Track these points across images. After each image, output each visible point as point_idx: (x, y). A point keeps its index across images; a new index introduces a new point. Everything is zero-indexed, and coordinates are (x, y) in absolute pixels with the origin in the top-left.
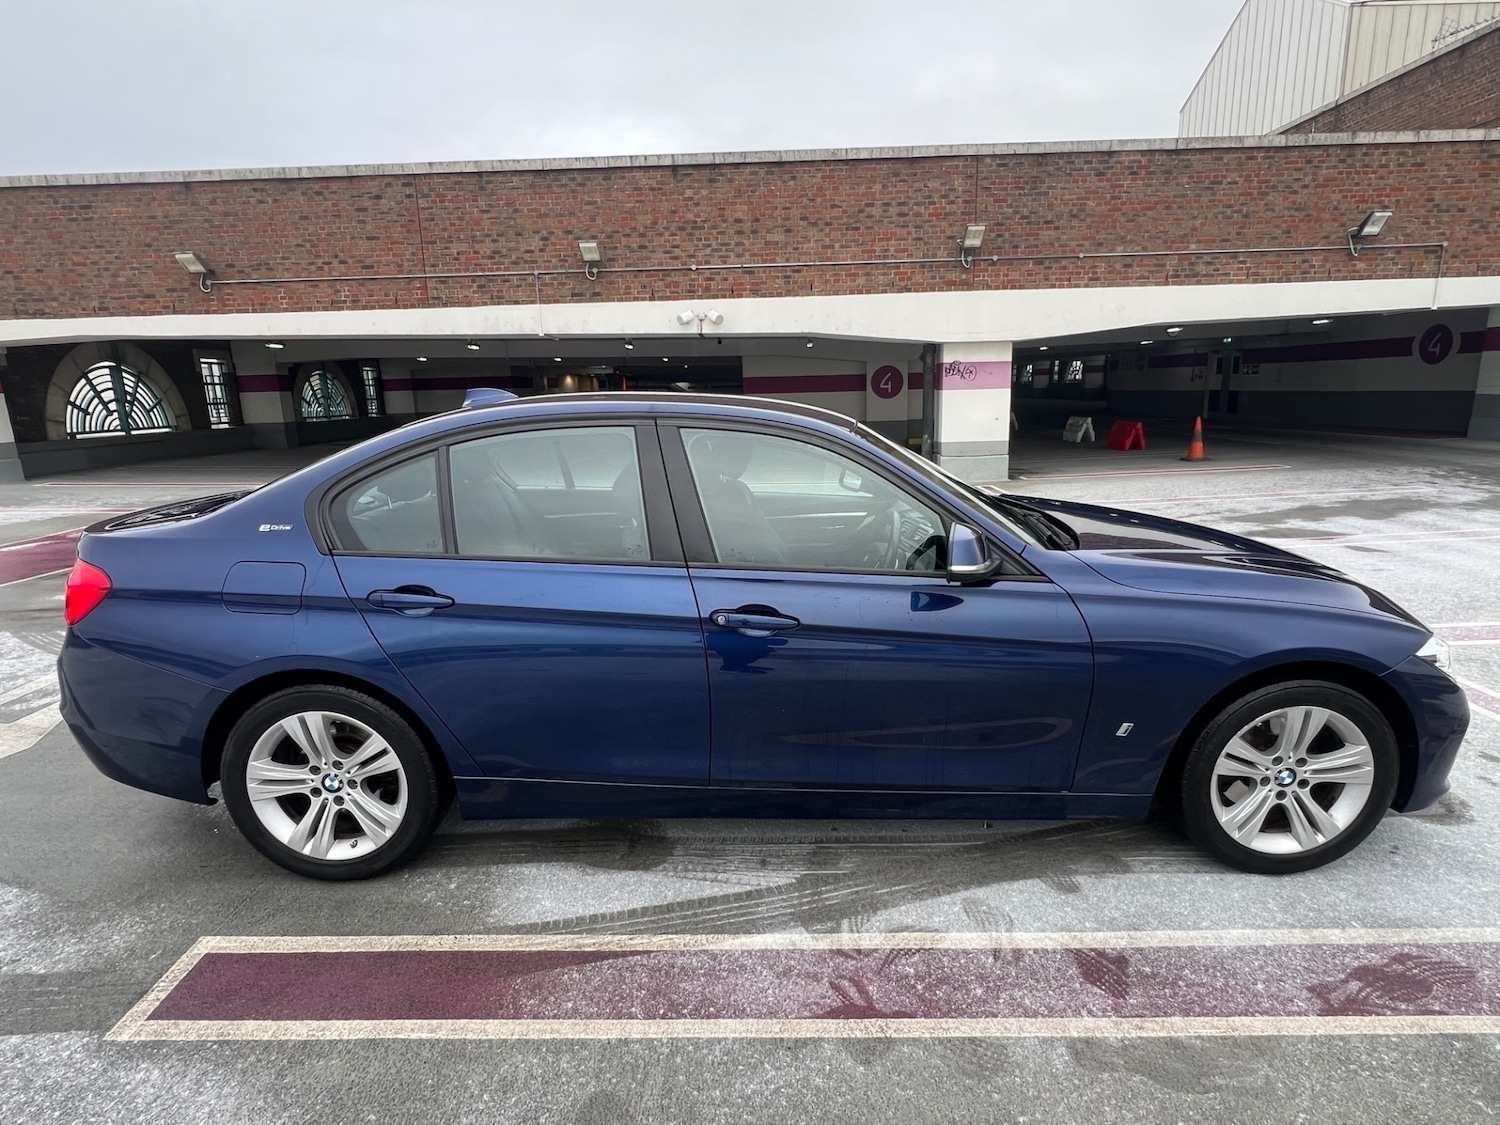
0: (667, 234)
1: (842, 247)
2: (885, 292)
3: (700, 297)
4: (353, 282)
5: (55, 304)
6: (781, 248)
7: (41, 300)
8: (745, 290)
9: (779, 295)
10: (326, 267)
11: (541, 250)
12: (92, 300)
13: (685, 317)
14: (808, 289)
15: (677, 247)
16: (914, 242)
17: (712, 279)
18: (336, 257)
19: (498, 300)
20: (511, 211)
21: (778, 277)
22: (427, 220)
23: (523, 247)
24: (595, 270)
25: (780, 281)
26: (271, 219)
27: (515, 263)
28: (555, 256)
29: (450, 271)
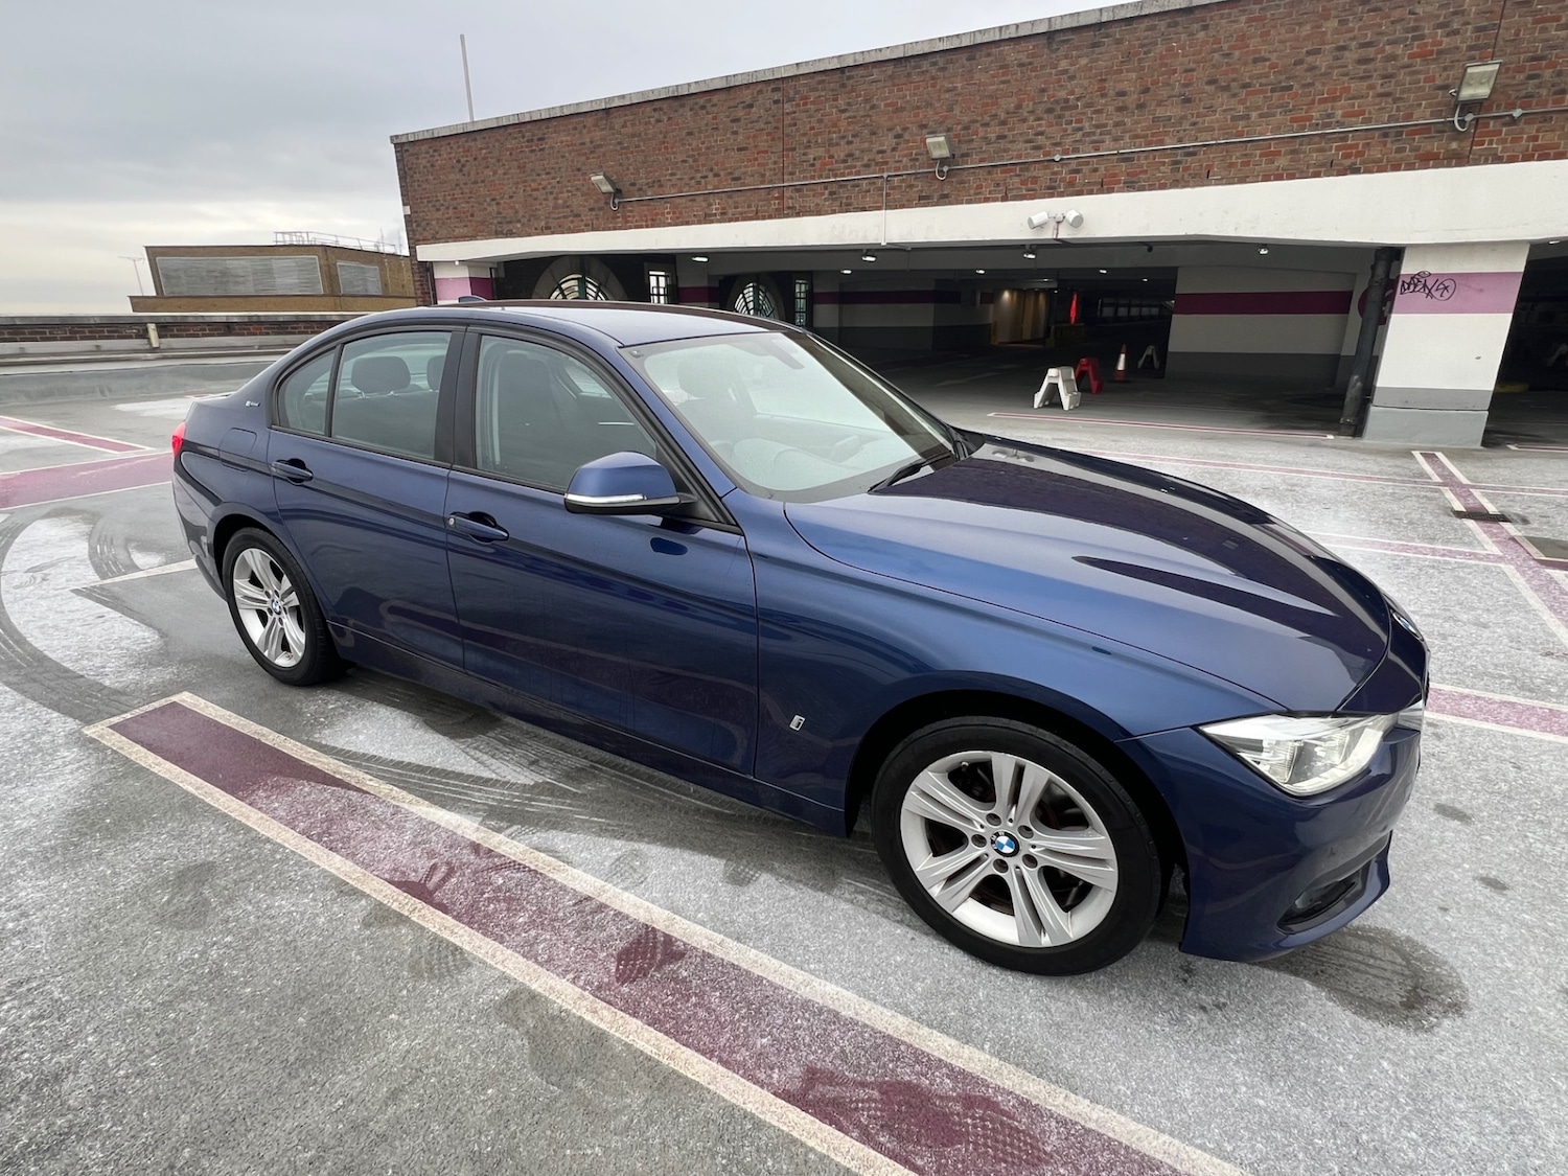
0: (1032, 118)
1: (1261, 116)
2: (1317, 175)
3: (1061, 195)
4: (723, 195)
5: (519, 225)
6: (1173, 125)
7: (511, 222)
8: (1118, 182)
9: (1163, 187)
10: (703, 181)
11: (894, 149)
12: (542, 220)
13: (1036, 220)
14: (1203, 178)
15: (1041, 133)
16: (1378, 100)
17: (1077, 171)
18: (712, 170)
19: (847, 207)
20: (868, 107)
21: (1164, 164)
22: (790, 125)
23: (876, 147)
24: (945, 169)
25: (1166, 169)
26: (665, 137)
27: (867, 166)
28: (906, 156)
29: (805, 178)
